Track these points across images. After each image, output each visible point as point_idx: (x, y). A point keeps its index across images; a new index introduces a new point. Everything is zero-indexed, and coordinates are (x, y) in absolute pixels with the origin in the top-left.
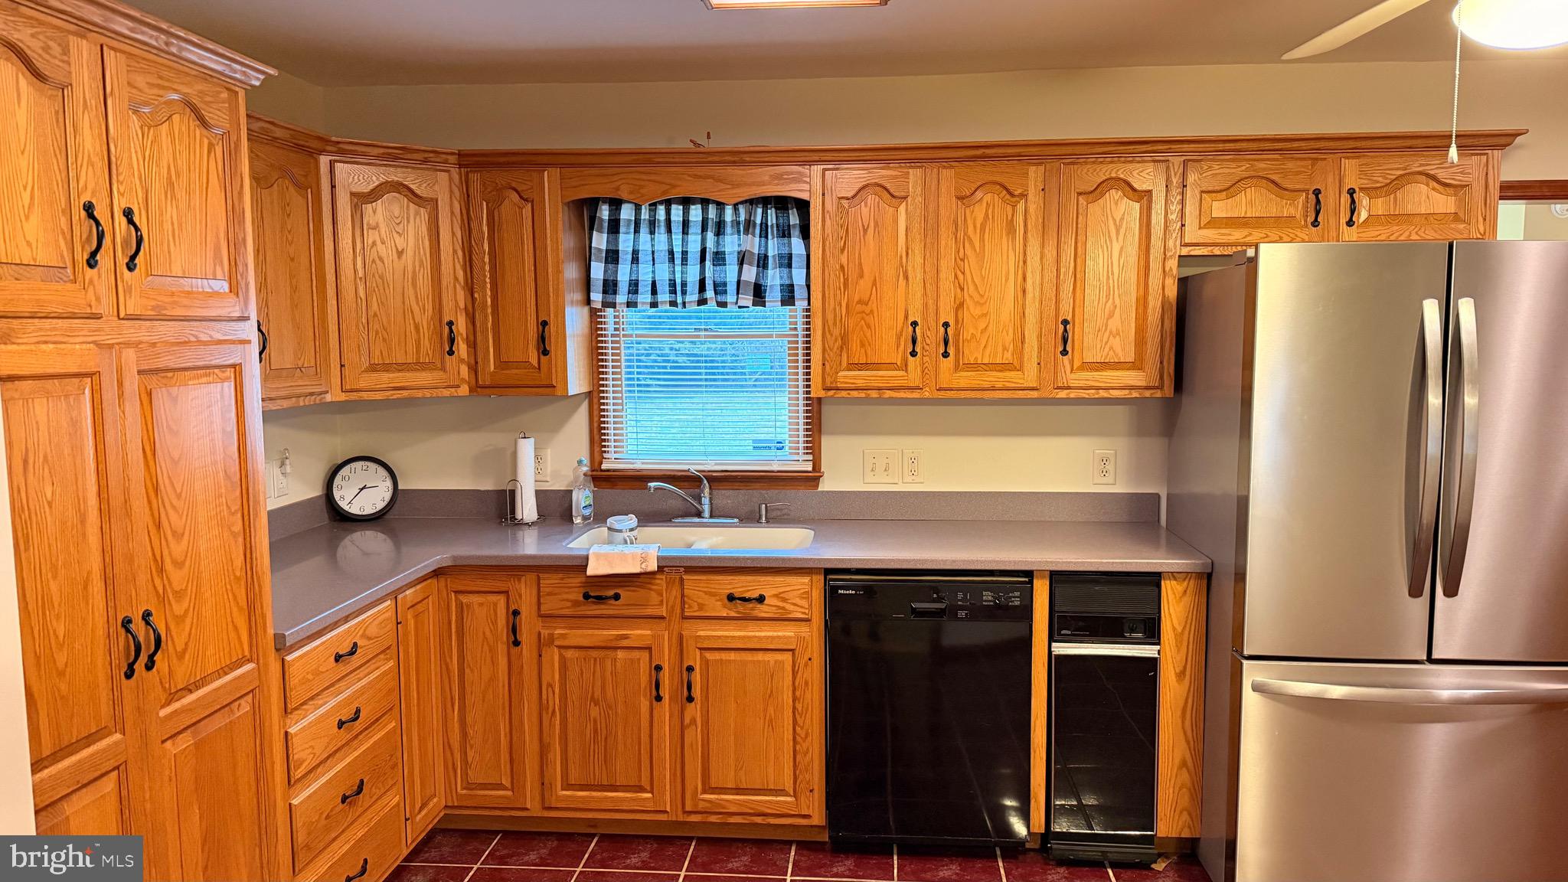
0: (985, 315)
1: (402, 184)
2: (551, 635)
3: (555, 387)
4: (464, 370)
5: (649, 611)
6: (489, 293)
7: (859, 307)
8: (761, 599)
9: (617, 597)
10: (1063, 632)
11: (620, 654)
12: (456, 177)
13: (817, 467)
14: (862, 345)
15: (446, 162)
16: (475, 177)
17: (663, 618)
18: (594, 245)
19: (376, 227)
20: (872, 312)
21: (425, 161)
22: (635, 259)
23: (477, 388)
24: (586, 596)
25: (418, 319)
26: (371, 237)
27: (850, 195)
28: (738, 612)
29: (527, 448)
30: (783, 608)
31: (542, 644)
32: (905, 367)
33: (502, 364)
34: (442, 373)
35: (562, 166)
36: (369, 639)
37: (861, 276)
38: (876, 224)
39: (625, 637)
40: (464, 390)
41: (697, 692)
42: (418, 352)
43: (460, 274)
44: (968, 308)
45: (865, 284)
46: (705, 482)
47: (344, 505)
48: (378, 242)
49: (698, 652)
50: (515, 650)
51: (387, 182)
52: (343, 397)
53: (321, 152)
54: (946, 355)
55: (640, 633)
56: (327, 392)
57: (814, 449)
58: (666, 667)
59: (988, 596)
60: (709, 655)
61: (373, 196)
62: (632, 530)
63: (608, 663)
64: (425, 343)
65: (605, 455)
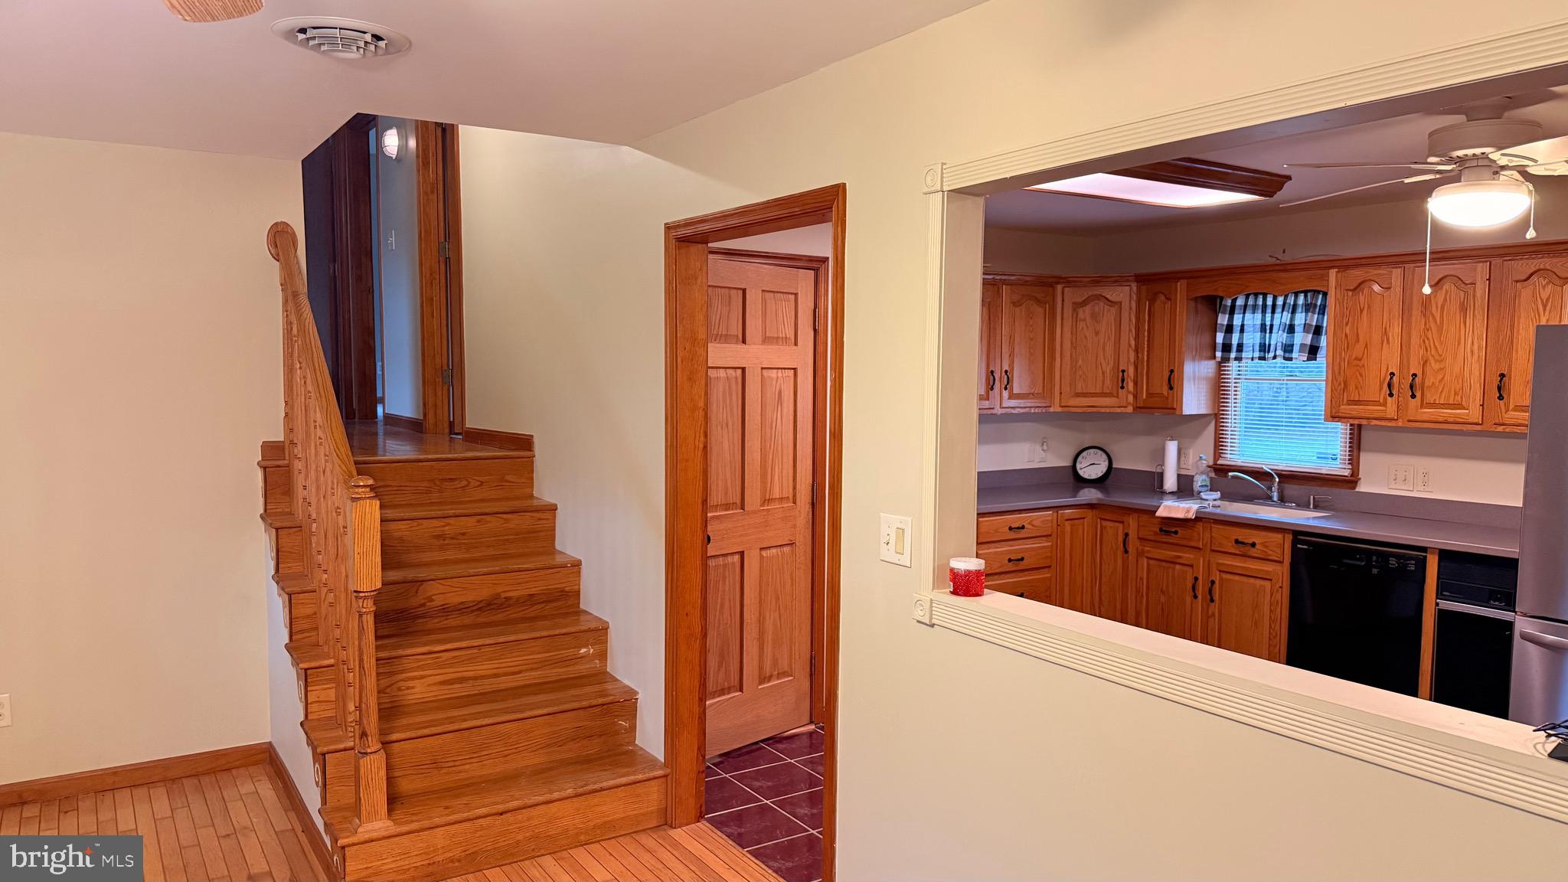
0: (1441, 369)
1: (1100, 295)
2: (1142, 550)
3: (1174, 409)
4: (1131, 398)
5: (1193, 544)
6: (1146, 353)
7: (1356, 362)
8: (1253, 545)
9: (1176, 533)
10: (1445, 593)
11: (1178, 567)
12: (1135, 288)
13: (1355, 472)
14: (1357, 388)
15: (1128, 281)
16: (1144, 288)
17: (1199, 549)
18: (1219, 322)
19: (1084, 320)
20: (1363, 366)
21: (1116, 281)
22: (1242, 330)
23: (1137, 408)
24: (1161, 530)
25: (1104, 368)
26: (1081, 325)
27: (1352, 288)
28: (1240, 551)
29: (1172, 447)
30: (1265, 552)
31: (1140, 554)
32: (1385, 404)
33: (1150, 395)
34: (1115, 399)
35: (1188, 278)
36: (1033, 526)
37: (1358, 341)
38: (1369, 307)
39: (1180, 557)
40: (1130, 409)
41: (1216, 597)
42: (1103, 387)
43: (1133, 343)
44: (1430, 364)
45: (1360, 347)
46: (1276, 476)
47: (1081, 473)
48: (1085, 328)
49: (1218, 572)
50: (1126, 555)
51: (1093, 296)
52: (1060, 410)
53: (1058, 283)
54: (1413, 396)
55: (1187, 556)
56: (1050, 407)
57: (1354, 461)
58: (1200, 578)
59: (1393, 562)
60: (1224, 576)
61: (1084, 303)
62: (1215, 500)
63: (1171, 571)
64: (1108, 382)
65: (1223, 455)
